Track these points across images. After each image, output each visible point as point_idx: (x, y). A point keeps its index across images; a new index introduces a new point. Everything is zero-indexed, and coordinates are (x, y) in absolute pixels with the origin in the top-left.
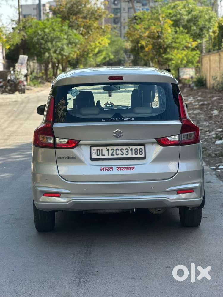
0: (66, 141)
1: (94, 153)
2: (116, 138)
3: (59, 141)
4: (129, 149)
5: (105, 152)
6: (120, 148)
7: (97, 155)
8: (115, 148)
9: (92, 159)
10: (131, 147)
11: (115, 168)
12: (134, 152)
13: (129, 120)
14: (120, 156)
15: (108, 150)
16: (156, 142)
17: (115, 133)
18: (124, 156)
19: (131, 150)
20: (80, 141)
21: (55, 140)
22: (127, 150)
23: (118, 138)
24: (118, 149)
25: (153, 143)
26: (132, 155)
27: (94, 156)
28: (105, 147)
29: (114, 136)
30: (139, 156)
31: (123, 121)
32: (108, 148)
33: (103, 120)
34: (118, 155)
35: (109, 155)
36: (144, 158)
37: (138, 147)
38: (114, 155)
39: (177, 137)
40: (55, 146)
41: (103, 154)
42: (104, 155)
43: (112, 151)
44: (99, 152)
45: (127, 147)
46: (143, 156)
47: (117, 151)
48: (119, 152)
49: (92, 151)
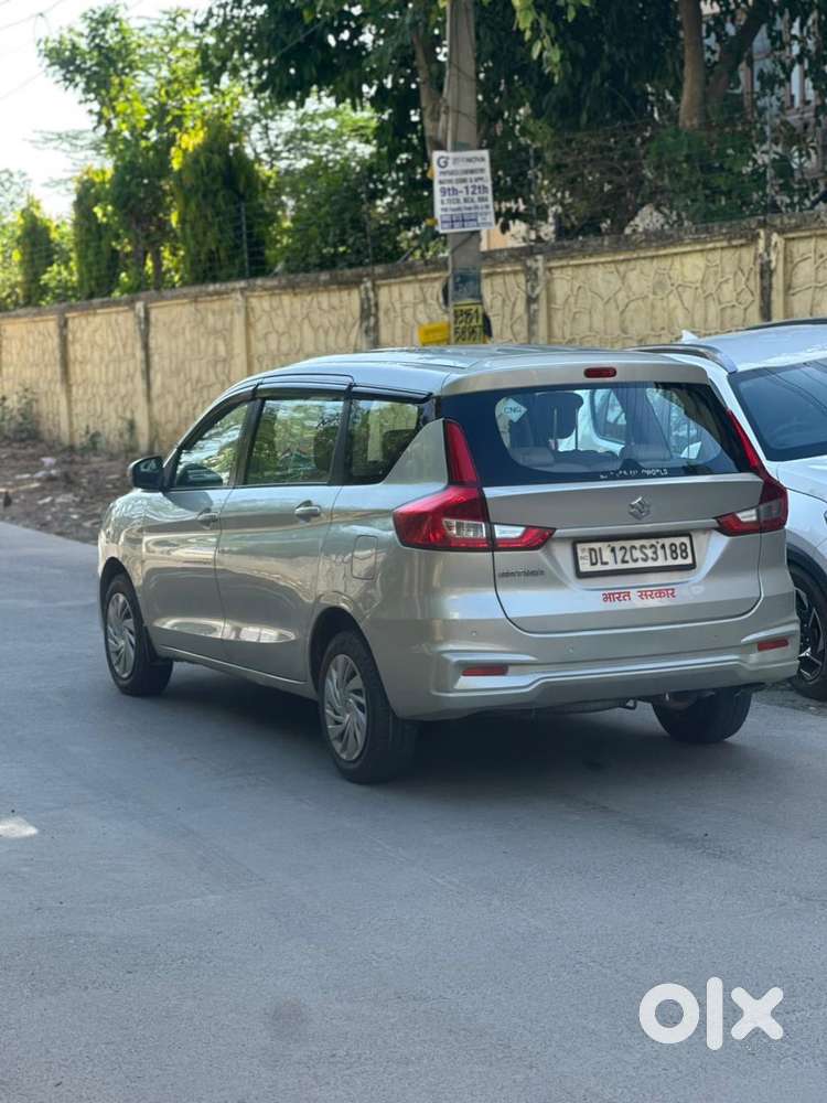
0: (522, 529)
1: (583, 558)
2: (635, 520)
3: (501, 532)
4: (659, 546)
5: (607, 555)
6: (638, 543)
7: (593, 564)
8: (628, 544)
9: (580, 575)
10: (661, 541)
11: (633, 592)
12: (668, 552)
13: (658, 476)
14: (641, 564)
15: (613, 550)
16: (717, 525)
17: (633, 507)
18: (650, 564)
19: (663, 547)
20: (555, 529)
21: (491, 532)
22: (653, 550)
23: (639, 519)
24: (633, 547)
25: (706, 530)
26: (666, 559)
27: (585, 566)
28: (606, 544)
29: (631, 514)
30: (680, 561)
31: (646, 477)
32: (613, 544)
33: (602, 477)
34: (636, 561)
35: (616, 562)
36: (692, 566)
37: (677, 541)
38: (627, 562)
39: (753, 512)
40: (493, 545)
41: (605, 560)
42: (606, 563)
43: (623, 551)
44: (595, 557)
45: (653, 542)
46: (689, 561)
47: (634, 551)
48: (637, 554)
49: (580, 554)
